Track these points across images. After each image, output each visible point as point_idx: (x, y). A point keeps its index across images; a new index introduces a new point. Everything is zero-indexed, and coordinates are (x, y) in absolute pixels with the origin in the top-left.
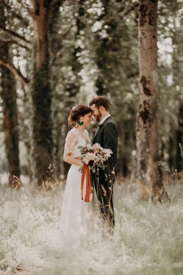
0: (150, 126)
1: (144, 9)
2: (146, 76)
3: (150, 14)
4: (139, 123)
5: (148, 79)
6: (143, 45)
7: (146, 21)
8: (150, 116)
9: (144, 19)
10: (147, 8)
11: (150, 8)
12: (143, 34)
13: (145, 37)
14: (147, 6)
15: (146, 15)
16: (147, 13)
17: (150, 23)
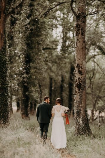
0: (82, 92)
1: (79, 26)
2: (80, 64)
3: (82, 29)
4: (75, 90)
5: (81, 66)
6: (78, 46)
7: (79, 33)
8: (82, 86)
9: (78, 32)
10: (80, 26)
11: (82, 25)
12: (78, 40)
13: (79, 42)
14: (80, 25)
15: (79, 30)
16: (80, 28)
17: (82, 34)
